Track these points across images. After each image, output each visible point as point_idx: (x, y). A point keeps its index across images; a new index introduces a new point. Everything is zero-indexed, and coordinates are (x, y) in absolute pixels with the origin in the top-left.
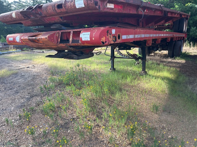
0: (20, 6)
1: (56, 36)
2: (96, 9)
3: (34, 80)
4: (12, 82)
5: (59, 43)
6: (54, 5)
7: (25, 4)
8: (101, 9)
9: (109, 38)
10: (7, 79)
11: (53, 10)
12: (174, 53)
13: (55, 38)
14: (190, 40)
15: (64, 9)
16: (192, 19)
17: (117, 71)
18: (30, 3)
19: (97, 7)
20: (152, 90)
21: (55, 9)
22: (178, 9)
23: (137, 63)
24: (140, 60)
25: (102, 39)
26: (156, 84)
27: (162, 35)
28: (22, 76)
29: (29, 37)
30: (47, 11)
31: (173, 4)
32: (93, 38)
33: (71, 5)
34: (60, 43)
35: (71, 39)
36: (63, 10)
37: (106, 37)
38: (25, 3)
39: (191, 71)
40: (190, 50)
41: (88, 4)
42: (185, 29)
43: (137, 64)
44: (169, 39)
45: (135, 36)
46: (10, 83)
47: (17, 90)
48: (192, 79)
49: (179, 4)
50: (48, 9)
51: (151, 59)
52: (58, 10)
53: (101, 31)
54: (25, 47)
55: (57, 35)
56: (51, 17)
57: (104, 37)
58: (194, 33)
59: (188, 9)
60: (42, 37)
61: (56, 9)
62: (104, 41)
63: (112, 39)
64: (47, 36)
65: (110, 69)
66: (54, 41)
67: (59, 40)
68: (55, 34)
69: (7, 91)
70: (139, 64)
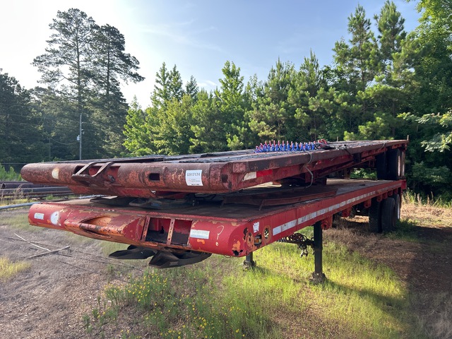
0: (51, 98)
1: (140, 226)
2: (224, 188)
3: (69, 289)
4: (18, 296)
5: (143, 240)
6: (144, 173)
7: (60, 95)
8: (234, 188)
9: (248, 242)
10: (7, 288)
11: (140, 180)
12: (383, 224)
13: (137, 230)
14: (414, 187)
15: (163, 183)
16: (413, 145)
17: (259, 268)
18: (73, 94)
19: (226, 185)
20: (340, 326)
21: (144, 181)
22: (382, 124)
23: (304, 253)
24: (309, 248)
25: (234, 245)
26: (347, 310)
27: (354, 200)
28: (42, 278)
29: (82, 222)
30: (128, 180)
31: (372, 113)
32: (217, 243)
33: (176, 179)
34: (146, 241)
35: (170, 236)
36: (161, 183)
37: (241, 242)
38: (61, 93)
39: (422, 273)
40: (417, 211)
41: (209, 183)
42: (400, 170)
43: (304, 256)
44: (370, 203)
45: (297, 221)
46: (13, 299)
47: (29, 322)
48: (425, 296)
49: (384, 114)
50: (130, 177)
51: (333, 236)
52: (149, 183)
53: (232, 230)
54: (50, 194)
55: (142, 224)
56: (133, 189)
57: (238, 242)
58: (421, 175)
59: (403, 125)
60: (110, 228)
61: (147, 180)
62: (238, 249)
63: (253, 243)
64: (121, 228)
65: (245, 263)
66: (134, 237)
67: (145, 233)
68: (139, 222)
69: (6, 323)
70: (307, 255)
